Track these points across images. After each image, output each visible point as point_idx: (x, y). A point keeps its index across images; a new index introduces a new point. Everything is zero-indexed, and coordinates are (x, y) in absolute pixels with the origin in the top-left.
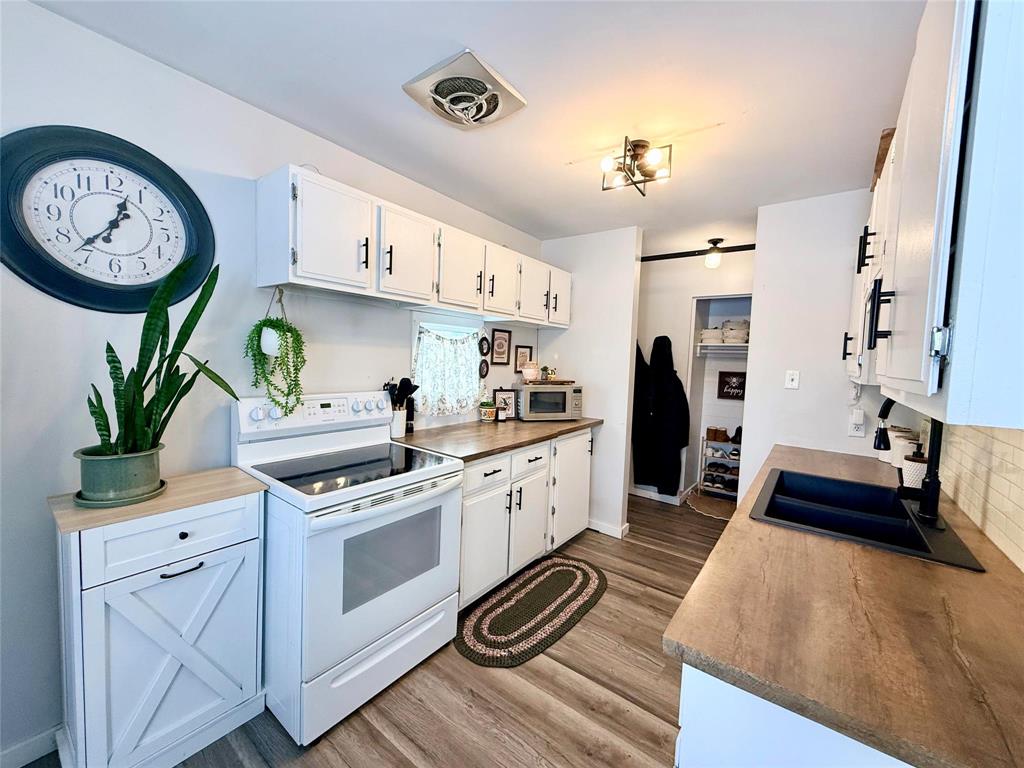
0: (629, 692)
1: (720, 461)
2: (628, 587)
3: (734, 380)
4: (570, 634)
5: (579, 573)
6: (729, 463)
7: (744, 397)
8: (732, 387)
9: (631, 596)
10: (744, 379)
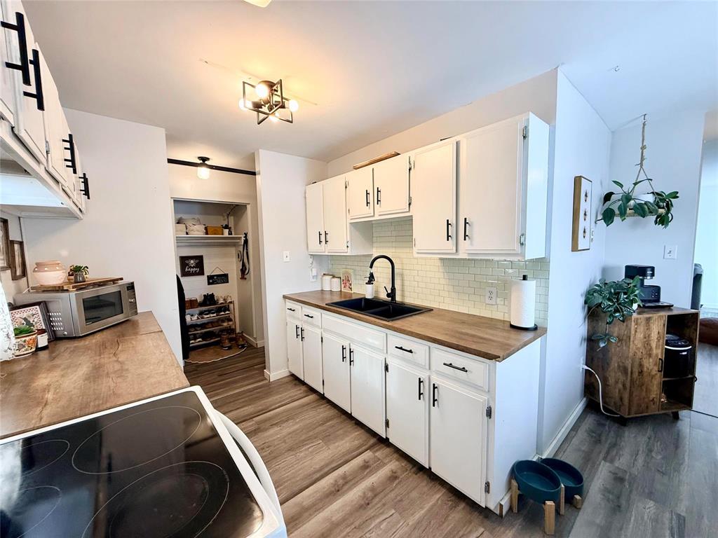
0: (333, 466)
3: (192, 262)
6: (200, 321)
7: (201, 273)
8: (191, 267)
9: (255, 430)
10: (200, 260)
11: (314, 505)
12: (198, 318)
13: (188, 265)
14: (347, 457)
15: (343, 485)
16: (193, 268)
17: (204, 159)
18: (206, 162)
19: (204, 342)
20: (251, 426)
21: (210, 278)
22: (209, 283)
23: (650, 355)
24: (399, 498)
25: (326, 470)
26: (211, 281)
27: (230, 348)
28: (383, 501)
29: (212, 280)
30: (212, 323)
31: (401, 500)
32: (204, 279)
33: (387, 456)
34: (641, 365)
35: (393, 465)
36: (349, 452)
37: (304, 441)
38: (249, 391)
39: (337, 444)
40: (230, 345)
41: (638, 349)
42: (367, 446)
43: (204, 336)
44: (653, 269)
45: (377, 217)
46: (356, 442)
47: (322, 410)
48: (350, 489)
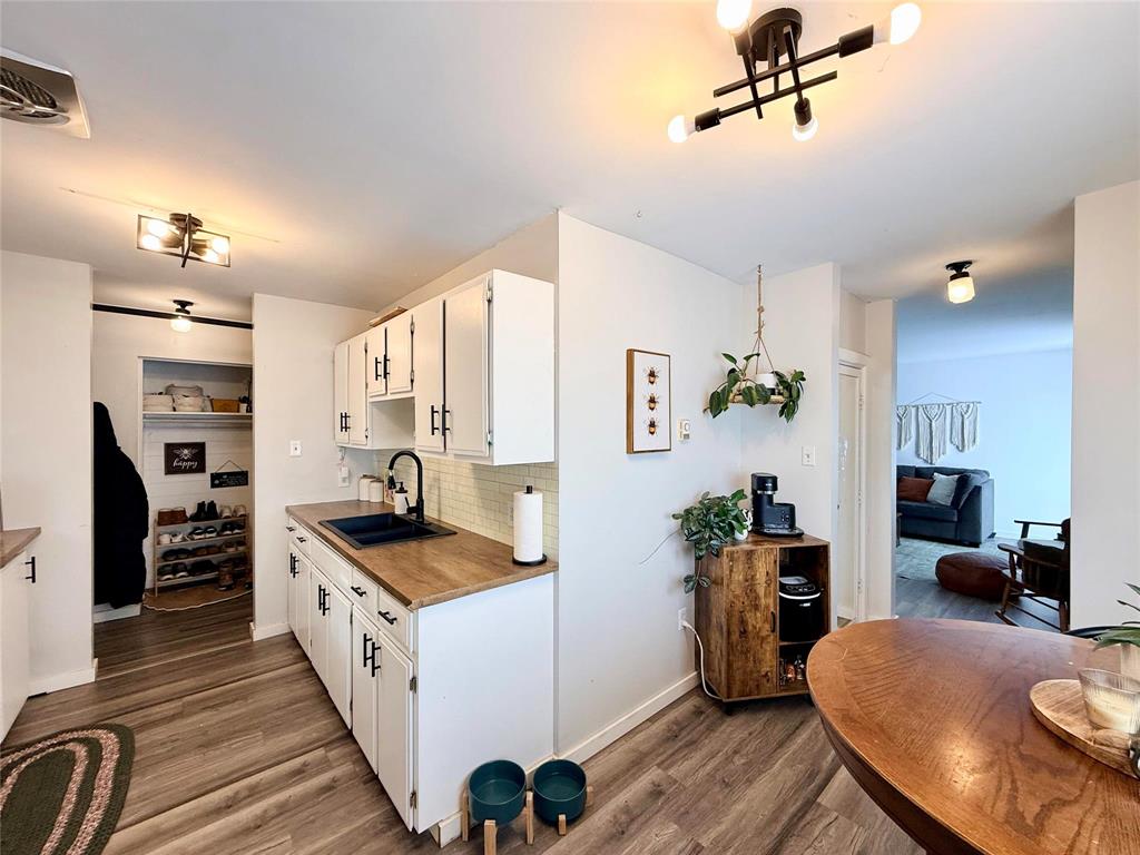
1: (184, 545)
2: (157, 713)
3: (186, 451)
4: (132, 794)
5: (70, 746)
6: (190, 545)
7: (201, 469)
8: (184, 460)
9: (173, 715)
10: (199, 450)
11: (179, 826)
12: (184, 539)
13: (178, 456)
14: (280, 758)
15: (245, 798)
16: (187, 461)
17: (183, 304)
18: (187, 308)
19: (191, 579)
20: (171, 709)
21: (214, 477)
22: (213, 486)
23: (756, 607)
24: (312, 818)
25: (235, 776)
26: (217, 482)
27: (229, 588)
28: (285, 823)
29: (219, 480)
30: (209, 549)
31: (313, 822)
32: (205, 478)
33: (344, 756)
34: (743, 622)
35: (343, 769)
36: (292, 749)
37: (235, 732)
38: (210, 655)
39: (281, 738)
40: (230, 583)
41: (736, 597)
42: (323, 742)
43: (194, 569)
44: (774, 480)
45: (389, 397)
46: (314, 735)
47: (299, 686)
48: (250, 804)
